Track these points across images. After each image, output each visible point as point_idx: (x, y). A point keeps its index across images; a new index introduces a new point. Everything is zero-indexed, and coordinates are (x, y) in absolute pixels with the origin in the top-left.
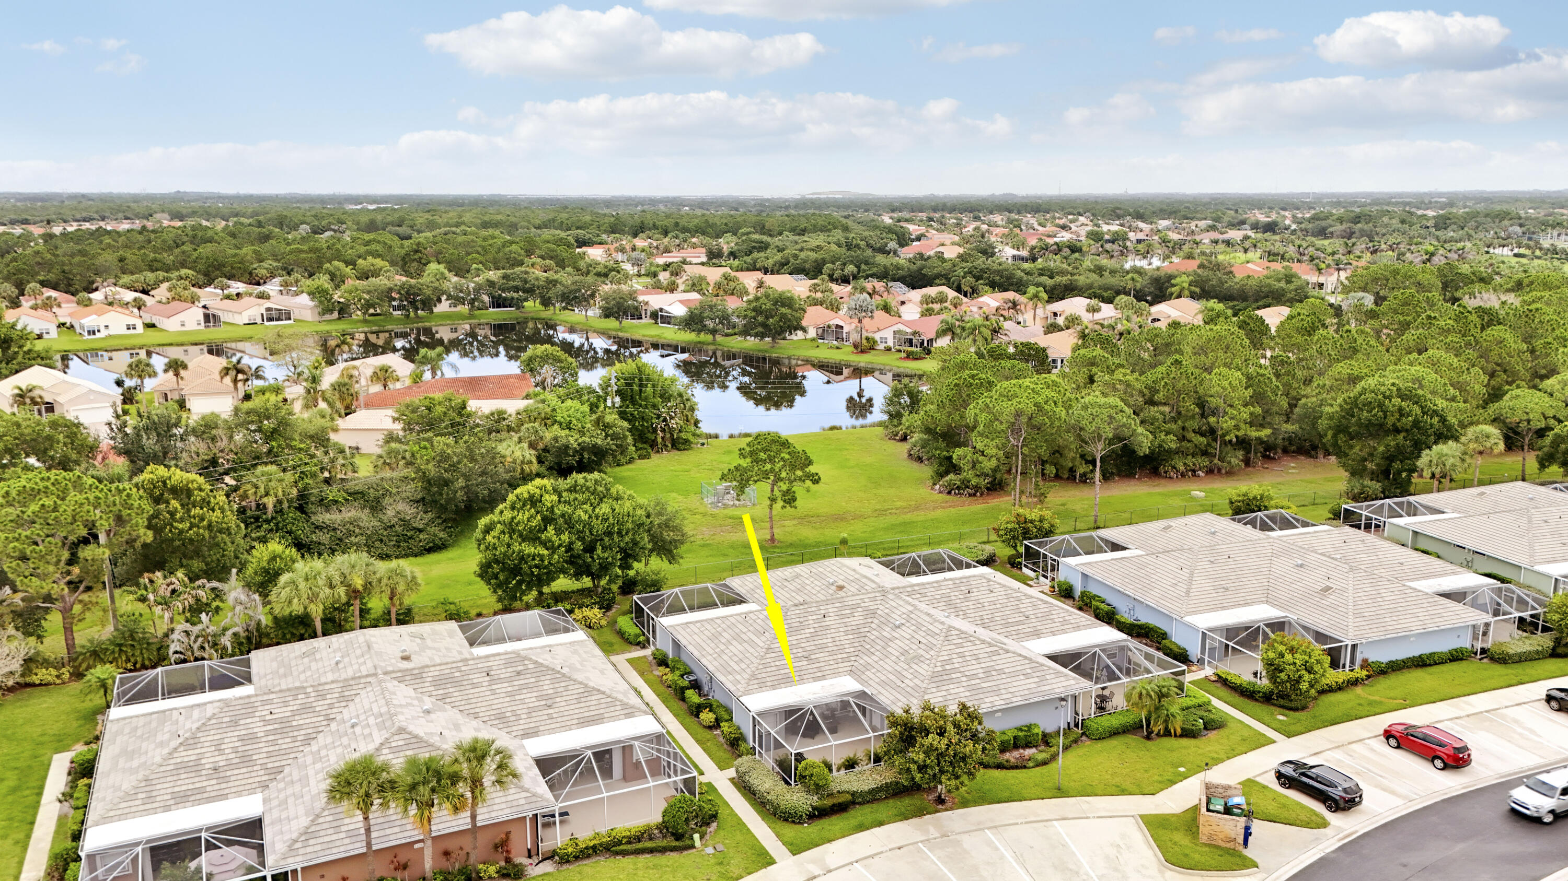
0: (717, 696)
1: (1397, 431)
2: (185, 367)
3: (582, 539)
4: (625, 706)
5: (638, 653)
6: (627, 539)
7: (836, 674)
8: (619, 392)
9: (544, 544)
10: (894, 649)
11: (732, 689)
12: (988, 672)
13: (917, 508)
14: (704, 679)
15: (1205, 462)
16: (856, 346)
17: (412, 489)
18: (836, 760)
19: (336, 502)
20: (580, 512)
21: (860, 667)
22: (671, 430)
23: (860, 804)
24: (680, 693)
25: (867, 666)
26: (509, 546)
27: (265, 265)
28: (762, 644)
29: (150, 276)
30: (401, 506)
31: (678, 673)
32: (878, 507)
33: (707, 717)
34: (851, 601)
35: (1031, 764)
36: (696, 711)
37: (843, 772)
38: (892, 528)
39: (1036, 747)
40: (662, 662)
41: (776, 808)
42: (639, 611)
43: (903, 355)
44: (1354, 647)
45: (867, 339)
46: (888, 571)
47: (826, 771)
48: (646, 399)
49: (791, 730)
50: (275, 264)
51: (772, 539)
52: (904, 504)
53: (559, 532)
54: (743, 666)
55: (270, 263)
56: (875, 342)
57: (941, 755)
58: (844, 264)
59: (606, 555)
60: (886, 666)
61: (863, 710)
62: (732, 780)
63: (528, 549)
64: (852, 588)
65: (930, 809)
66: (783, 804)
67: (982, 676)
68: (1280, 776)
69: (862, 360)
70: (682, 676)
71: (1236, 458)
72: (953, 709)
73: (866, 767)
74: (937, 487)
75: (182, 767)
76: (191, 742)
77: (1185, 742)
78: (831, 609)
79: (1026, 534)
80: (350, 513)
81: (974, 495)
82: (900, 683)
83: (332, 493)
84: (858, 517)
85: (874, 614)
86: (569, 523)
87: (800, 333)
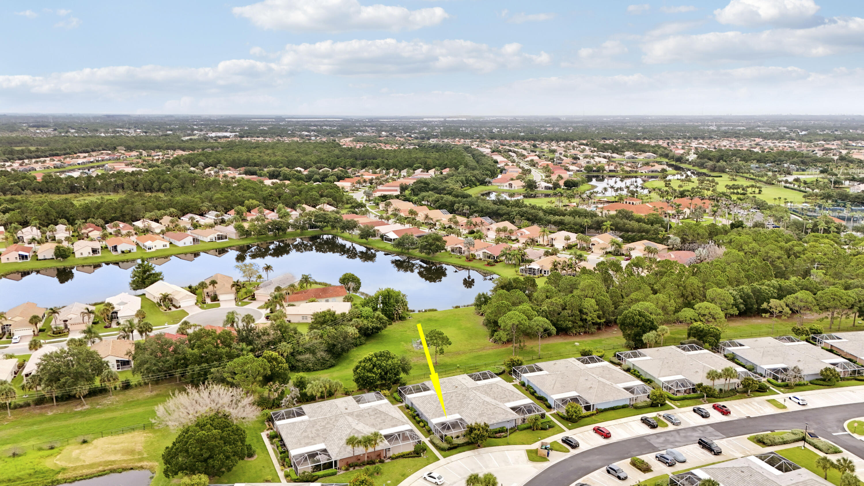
0: (423, 419)
1: (637, 326)
2: (216, 283)
3: (383, 371)
4: (402, 422)
5: (401, 405)
6: (396, 370)
7: (455, 413)
9: (374, 373)
10: (470, 407)
11: (428, 417)
12: (493, 413)
13: (484, 349)
14: (420, 414)
15: (583, 330)
16: (467, 258)
17: (323, 347)
18: (454, 436)
19: (302, 352)
20: (383, 363)
21: (461, 412)
22: (399, 314)
23: (460, 447)
24: (414, 417)
25: (463, 411)
26: (364, 373)
28: (436, 404)
29: (159, 213)
30: (322, 353)
31: (412, 411)
33: (422, 424)
34: (459, 392)
35: (502, 437)
36: (418, 422)
37: (456, 439)
38: (475, 358)
39: (504, 433)
40: (408, 408)
42: (400, 392)
43: (486, 263)
44: (593, 405)
45: (472, 254)
46: (471, 379)
47: (452, 439)
48: (391, 303)
49: (444, 428)
51: (436, 363)
52: (479, 347)
53: (378, 369)
54: (431, 411)
55: (207, 204)
57: (478, 436)
60: (467, 411)
61: (461, 424)
62: (429, 441)
63: (370, 375)
64: (459, 387)
65: (476, 448)
66: (441, 447)
67: (491, 414)
68: (562, 440)
69: (470, 263)
70: (414, 412)
71: (594, 329)
72: (482, 424)
73: (461, 438)
74: (491, 340)
75: (305, 437)
76: (305, 431)
77: (543, 431)
78: (454, 395)
79: (513, 365)
80: (307, 356)
81: (502, 344)
82: (470, 416)
83: (300, 349)
84: (464, 353)
85: (465, 396)
86: (380, 367)
87: (444, 251)
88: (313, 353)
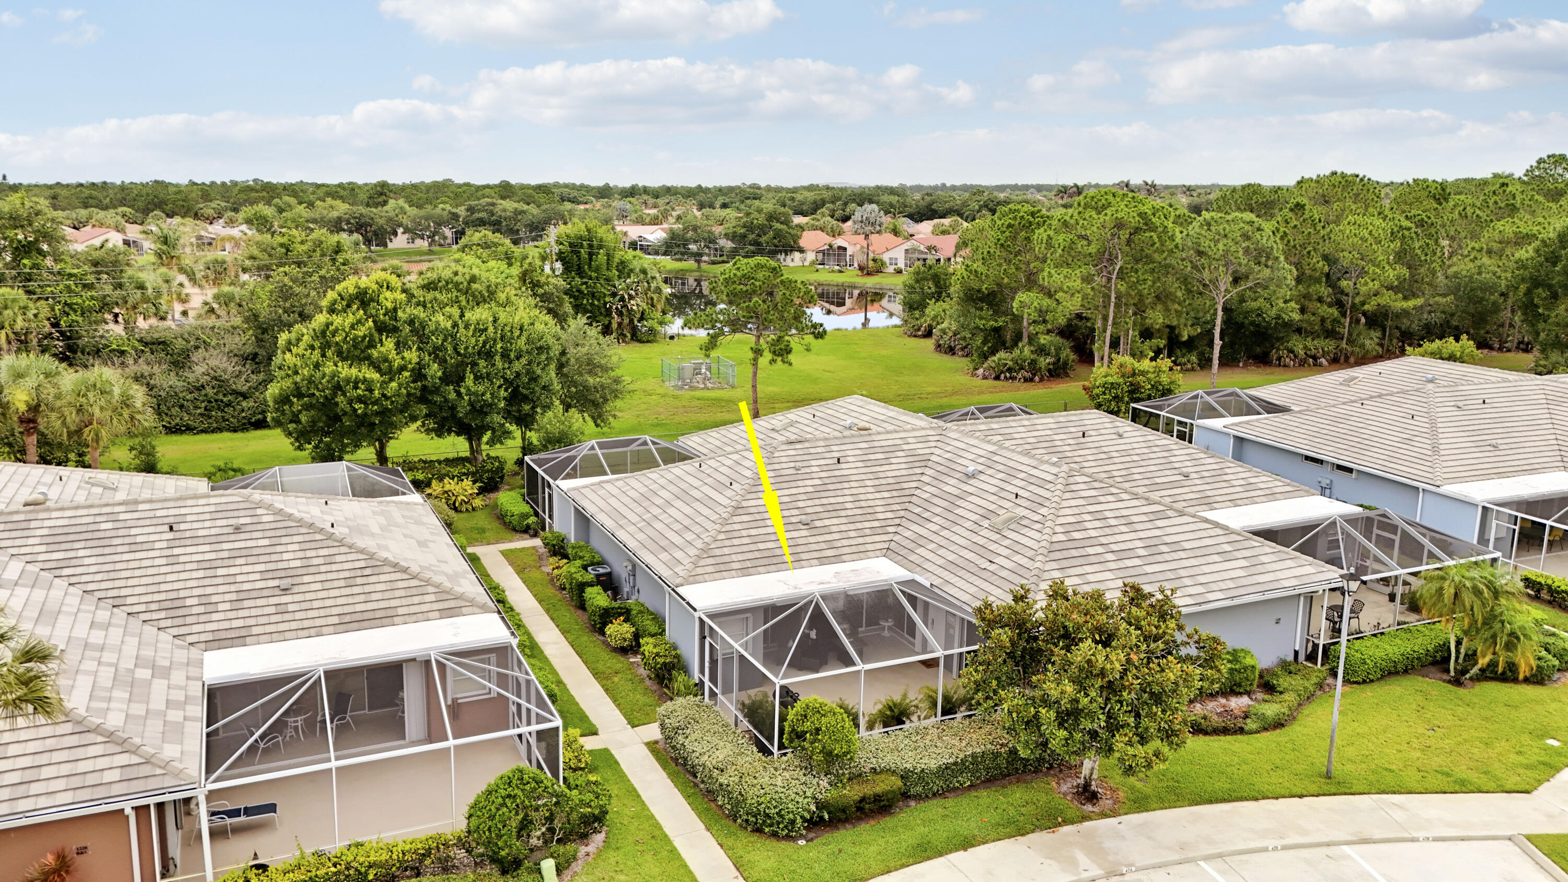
0: (640, 594)
4: (442, 596)
5: (523, 543)
6: (517, 366)
7: (862, 554)
8: (561, 257)
9: (375, 365)
10: (967, 511)
11: (665, 573)
13: (954, 393)
14: (621, 570)
15: (1329, 345)
16: (861, 268)
19: (123, 353)
20: (439, 318)
21: (906, 543)
22: (631, 314)
23: (918, 798)
25: (919, 541)
26: (317, 366)
27: (213, 205)
28: (726, 502)
30: (219, 362)
31: (578, 563)
32: (902, 392)
33: (618, 630)
35: (1251, 725)
36: (601, 623)
37: (878, 730)
39: (1248, 693)
40: (558, 549)
41: (737, 804)
42: (533, 480)
45: (874, 260)
47: (848, 724)
48: (597, 270)
50: (223, 204)
52: (938, 390)
53: (400, 346)
54: (690, 536)
56: (883, 264)
57: (1111, 689)
58: (846, 204)
59: (481, 389)
60: (955, 538)
62: (652, 746)
63: (346, 371)
65: (1070, 814)
66: (752, 796)
67: (1142, 552)
69: (870, 282)
70: (585, 568)
72: (1116, 595)
73: (927, 723)
74: (981, 371)
78: (850, 452)
81: (1031, 380)
82: (986, 565)
86: (419, 331)
87: (797, 255)
88: (180, 361)
